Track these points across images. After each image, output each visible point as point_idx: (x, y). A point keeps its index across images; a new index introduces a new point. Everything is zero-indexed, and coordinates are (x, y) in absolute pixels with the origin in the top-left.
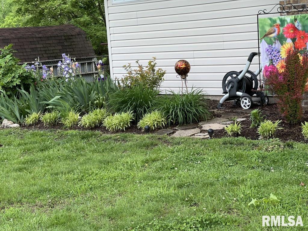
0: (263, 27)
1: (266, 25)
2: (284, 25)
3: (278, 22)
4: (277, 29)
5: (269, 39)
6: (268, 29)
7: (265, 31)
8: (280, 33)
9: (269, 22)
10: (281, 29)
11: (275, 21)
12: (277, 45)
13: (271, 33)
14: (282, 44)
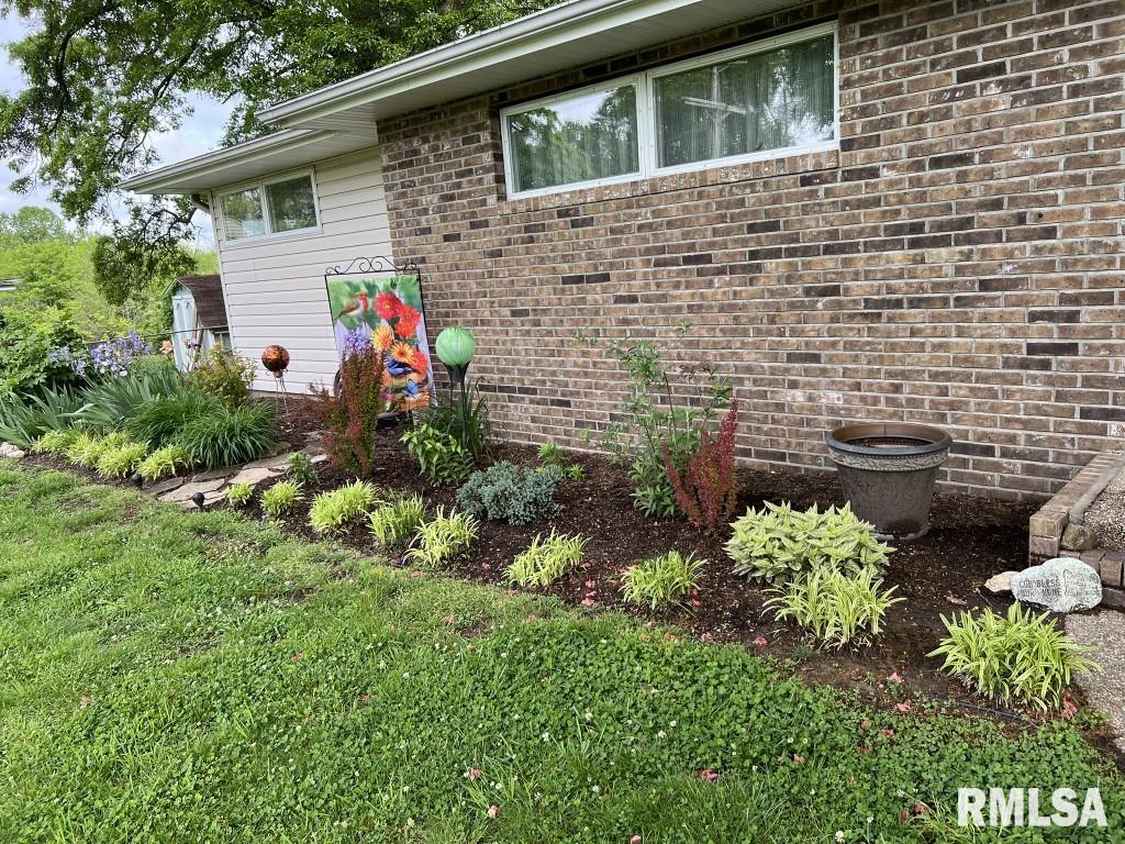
0: (337, 299)
1: (342, 294)
2: (375, 294)
3: (364, 290)
4: (361, 302)
5: (348, 320)
6: (345, 301)
7: (342, 306)
8: (369, 309)
9: (348, 289)
10: (370, 301)
11: (357, 288)
12: (365, 330)
13: (352, 310)
14: (374, 328)
